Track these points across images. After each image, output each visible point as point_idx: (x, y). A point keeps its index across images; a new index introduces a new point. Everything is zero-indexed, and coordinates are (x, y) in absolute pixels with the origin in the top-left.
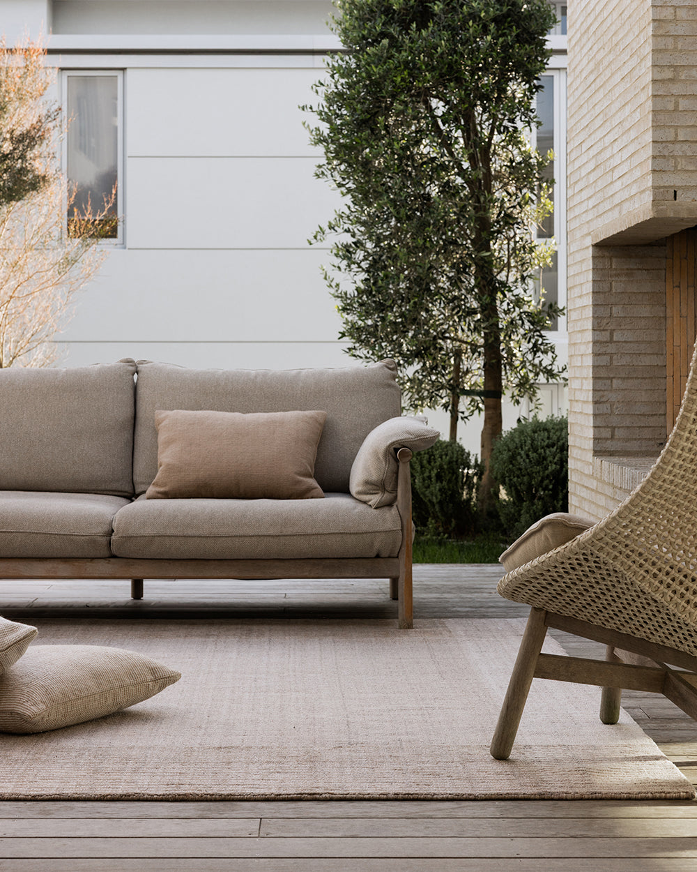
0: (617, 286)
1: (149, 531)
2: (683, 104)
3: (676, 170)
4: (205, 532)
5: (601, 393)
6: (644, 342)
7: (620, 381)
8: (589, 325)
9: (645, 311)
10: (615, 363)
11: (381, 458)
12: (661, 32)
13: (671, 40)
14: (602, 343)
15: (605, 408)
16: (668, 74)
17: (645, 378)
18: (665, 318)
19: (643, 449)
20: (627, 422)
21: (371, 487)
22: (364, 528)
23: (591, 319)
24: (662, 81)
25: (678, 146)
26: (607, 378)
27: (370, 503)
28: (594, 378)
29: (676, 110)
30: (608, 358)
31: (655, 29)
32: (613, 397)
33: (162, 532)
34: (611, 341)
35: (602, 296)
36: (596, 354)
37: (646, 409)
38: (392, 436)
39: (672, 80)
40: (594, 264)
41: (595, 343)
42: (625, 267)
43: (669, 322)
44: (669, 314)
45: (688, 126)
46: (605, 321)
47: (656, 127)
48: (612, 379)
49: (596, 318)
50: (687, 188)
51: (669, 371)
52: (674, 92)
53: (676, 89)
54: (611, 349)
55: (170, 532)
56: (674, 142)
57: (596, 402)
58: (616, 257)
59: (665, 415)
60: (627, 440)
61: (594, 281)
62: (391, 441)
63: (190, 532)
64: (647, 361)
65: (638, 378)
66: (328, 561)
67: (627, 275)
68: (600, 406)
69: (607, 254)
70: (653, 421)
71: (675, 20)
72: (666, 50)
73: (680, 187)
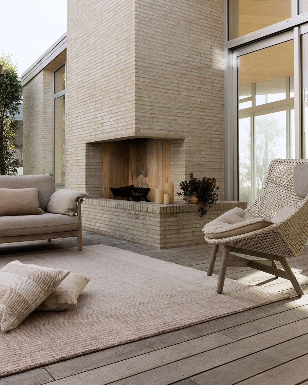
0: (92, 154)
1: (6, 228)
2: (142, 106)
3: (140, 124)
4: (24, 227)
5: (88, 182)
6: (98, 169)
7: (92, 179)
8: (85, 164)
9: (98, 161)
10: (91, 174)
11: (73, 201)
12: (137, 87)
13: (139, 89)
14: (88, 169)
15: (88, 186)
16: (138, 98)
17: (97, 178)
18: (102, 163)
19: (97, 196)
20: (93, 189)
21: (70, 210)
22: (71, 222)
23: (85, 163)
24: (137, 100)
25: (140, 117)
26: (89, 178)
27: (70, 215)
28: (86, 178)
29: (140, 108)
30: (89, 173)
31: (136, 86)
32: (91, 183)
33: (10, 228)
34: (90, 168)
35: (88, 156)
36: (86, 172)
37: (97, 186)
38: (76, 195)
39: (139, 100)
40: (86, 148)
41: (86, 169)
42: (93, 149)
43: (103, 163)
44: (103, 162)
45: (143, 112)
46: (88, 163)
47: (136, 112)
48: (90, 178)
49: (86, 162)
50: (143, 128)
51: (103, 176)
52: (140, 103)
53: (140, 102)
54: (90, 170)
55: (13, 227)
56: (140, 116)
57: (86, 184)
58: (91, 146)
59: (102, 187)
60: (94, 194)
61: (86, 152)
62: (77, 196)
63: (19, 227)
64: (98, 173)
65: (96, 178)
66: (59, 233)
67: (94, 151)
68: (87, 185)
69: (89, 145)
70: (99, 189)
71: (140, 85)
72: (138, 92)
73: (141, 128)
